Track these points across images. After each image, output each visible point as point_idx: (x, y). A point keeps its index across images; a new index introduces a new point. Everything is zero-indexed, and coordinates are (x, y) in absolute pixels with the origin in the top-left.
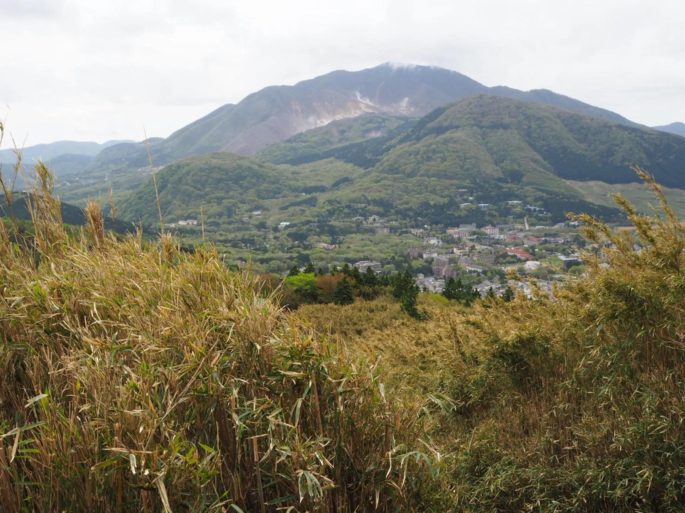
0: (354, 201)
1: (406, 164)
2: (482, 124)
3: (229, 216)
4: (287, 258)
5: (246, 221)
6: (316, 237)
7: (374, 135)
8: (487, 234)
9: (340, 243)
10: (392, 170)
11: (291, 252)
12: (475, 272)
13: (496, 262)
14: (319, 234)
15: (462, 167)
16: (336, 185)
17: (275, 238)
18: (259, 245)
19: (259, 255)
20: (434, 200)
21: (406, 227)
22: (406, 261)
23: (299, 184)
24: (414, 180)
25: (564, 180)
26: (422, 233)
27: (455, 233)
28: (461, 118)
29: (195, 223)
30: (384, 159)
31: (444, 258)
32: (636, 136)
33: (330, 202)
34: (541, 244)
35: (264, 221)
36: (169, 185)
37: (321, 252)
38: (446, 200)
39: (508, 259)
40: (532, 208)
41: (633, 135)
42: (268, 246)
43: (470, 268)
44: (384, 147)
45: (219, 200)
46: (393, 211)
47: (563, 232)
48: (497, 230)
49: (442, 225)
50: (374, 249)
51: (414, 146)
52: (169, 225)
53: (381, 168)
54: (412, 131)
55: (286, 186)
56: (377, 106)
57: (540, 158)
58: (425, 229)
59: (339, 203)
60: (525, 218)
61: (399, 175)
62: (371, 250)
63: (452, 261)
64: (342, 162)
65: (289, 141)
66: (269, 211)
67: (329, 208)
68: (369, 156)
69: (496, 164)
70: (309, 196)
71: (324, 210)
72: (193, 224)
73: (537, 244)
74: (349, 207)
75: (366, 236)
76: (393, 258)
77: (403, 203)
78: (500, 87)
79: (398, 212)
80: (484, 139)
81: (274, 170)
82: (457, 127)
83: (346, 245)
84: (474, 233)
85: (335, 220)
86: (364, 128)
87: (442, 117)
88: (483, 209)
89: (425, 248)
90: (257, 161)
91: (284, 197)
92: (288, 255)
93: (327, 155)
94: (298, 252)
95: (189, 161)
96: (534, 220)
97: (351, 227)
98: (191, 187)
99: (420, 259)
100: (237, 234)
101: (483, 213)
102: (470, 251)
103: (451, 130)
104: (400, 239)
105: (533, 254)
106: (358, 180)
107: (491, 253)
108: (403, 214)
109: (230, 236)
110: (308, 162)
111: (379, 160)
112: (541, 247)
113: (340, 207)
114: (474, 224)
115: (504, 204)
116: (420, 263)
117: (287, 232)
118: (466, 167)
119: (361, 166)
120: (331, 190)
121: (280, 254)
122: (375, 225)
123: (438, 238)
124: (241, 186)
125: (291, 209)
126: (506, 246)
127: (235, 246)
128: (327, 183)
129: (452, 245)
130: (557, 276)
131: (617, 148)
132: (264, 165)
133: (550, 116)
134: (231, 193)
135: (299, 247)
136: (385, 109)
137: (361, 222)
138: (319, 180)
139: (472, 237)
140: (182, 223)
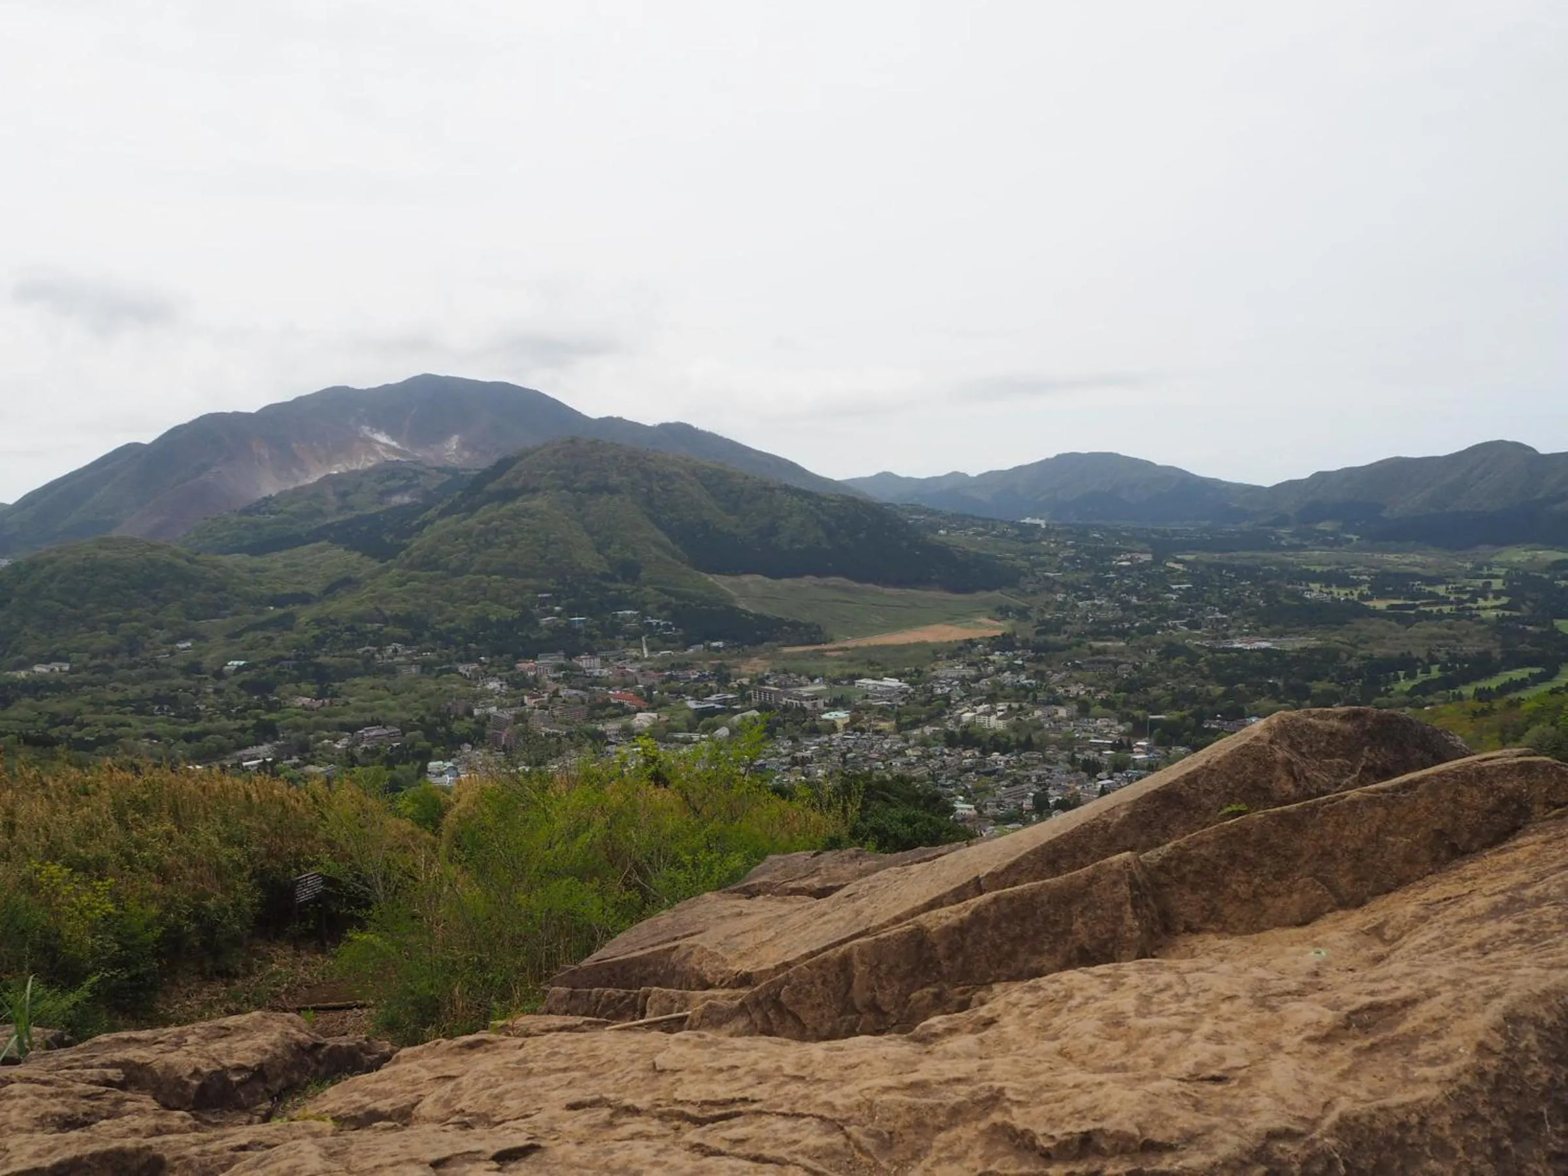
0: (361, 618)
1: (451, 554)
2: (576, 485)
3: (131, 654)
4: (235, 730)
5: (163, 661)
6: (292, 686)
7: (397, 500)
8: (580, 669)
9: (335, 695)
10: (429, 563)
11: (245, 718)
12: (554, 735)
13: (591, 717)
14: (297, 680)
15: (542, 558)
16: (331, 590)
17: (217, 691)
18: (186, 706)
19: (184, 725)
20: (497, 613)
21: (450, 662)
22: (443, 723)
23: (263, 590)
24: (465, 580)
25: (704, 575)
26: (474, 671)
27: (530, 669)
28: (542, 475)
29: (66, 667)
30: (414, 545)
31: (507, 715)
32: (810, 504)
33: (318, 622)
34: (663, 683)
35: (199, 659)
36: (14, 600)
37: (297, 714)
38: (516, 613)
39: (610, 710)
40: (654, 622)
41: (805, 503)
42: (202, 707)
43: (548, 730)
44: (415, 523)
45: (113, 625)
46: (427, 634)
47: (699, 659)
48: (598, 661)
49: (510, 656)
50: (392, 703)
51: (464, 523)
52: (14, 673)
53: (407, 561)
54: (461, 496)
55: (237, 595)
56: (407, 449)
57: (666, 540)
58: (481, 664)
59: (334, 622)
60: (643, 638)
61: (439, 572)
62: (385, 707)
63: (519, 718)
64: (342, 550)
65: (246, 511)
66: (206, 641)
67: (316, 632)
68: (388, 539)
69: (599, 551)
70: (281, 611)
71: (307, 636)
72: (61, 671)
73: (656, 682)
74: (351, 629)
75: (383, 680)
76: (422, 719)
77: (444, 621)
78: (610, 419)
79: (436, 636)
80: (579, 510)
81: (215, 568)
82: (535, 491)
83: (344, 698)
84: (560, 668)
85: (326, 654)
86: (380, 488)
87: (509, 475)
88: (577, 626)
89: (476, 697)
90: (184, 551)
91: (236, 614)
92: (239, 722)
93: (317, 536)
94: (256, 717)
95: (53, 555)
96: (657, 642)
97: (356, 666)
98: (57, 601)
99: (467, 719)
100: (145, 686)
101: (576, 633)
102: (550, 700)
103: (525, 496)
104: (438, 684)
105: (650, 699)
106: (369, 581)
107: (583, 702)
108: (445, 639)
109: (133, 691)
110: (280, 549)
111: (404, 547)
112: (663, 687)
113: (335, 631)
114: (562, 653)
115: (609, 617)
116: (466, 725)
117: (240, 678)
118: (549, 557)
119: (374, 556)
120: (319, 600)
121: (224, 722)
122: (396, 659)
123: (501, 678)
124: (154, 598)
125: (249, 637)
126: (609, 688)
127: (140, 711)
128: (313, 588)
129: (522, 690)
130: (680, 736)
131: (783, 522)
132: (198, 558)
133: (682, 472)
134: (135, 612)
135: (258, 707)
136: (419, 454)
137: (373, 656)
138: (299, 583)
139: (556, 675)
140: (39, 669)
